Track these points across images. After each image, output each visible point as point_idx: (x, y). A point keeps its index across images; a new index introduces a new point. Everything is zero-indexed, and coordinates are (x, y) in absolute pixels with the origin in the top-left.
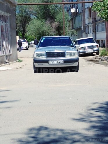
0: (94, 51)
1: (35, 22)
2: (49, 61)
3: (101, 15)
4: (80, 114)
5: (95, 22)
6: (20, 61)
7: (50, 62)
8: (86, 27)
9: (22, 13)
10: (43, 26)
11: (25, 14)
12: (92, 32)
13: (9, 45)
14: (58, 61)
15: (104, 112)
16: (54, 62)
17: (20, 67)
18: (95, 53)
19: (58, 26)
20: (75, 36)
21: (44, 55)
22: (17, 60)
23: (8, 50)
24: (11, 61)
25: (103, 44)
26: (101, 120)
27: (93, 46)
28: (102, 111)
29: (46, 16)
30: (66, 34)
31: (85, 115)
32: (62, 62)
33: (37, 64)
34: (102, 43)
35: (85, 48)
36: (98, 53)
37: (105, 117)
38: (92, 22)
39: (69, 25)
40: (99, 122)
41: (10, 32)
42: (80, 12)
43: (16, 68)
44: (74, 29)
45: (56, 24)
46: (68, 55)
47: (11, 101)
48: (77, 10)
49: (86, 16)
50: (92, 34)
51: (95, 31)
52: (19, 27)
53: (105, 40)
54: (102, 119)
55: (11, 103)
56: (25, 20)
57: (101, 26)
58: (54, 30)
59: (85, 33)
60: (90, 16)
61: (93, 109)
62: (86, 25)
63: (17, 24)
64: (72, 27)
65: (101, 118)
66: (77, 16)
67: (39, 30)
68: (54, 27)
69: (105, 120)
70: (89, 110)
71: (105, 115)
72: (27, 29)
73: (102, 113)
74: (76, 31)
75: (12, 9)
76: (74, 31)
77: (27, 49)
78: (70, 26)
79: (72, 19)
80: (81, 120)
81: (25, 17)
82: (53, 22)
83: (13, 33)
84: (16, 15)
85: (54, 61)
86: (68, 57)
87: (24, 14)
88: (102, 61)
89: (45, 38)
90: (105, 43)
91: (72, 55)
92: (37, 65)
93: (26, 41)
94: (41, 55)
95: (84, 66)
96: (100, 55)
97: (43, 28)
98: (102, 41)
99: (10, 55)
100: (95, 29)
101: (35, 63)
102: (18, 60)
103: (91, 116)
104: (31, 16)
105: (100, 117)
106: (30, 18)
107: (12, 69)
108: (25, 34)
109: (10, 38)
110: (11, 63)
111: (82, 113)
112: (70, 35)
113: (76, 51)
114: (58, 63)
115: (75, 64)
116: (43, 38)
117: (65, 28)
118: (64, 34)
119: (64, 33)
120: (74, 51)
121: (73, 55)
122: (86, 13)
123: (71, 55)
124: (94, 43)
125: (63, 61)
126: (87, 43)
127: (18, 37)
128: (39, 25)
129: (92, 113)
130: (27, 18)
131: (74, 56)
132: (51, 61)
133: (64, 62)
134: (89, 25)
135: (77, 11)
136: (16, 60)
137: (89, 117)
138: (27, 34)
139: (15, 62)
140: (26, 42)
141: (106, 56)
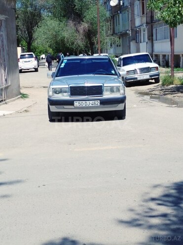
0: (151, 76)
1: (49, 23)
2: (75, 102)
3: (162, 17)
4: (132, 210)
5: (152, 23)
6: (24, 96)
7: (76, 104)
8: (136, 32)
9: (27, 7)
10: (62, 29)
11: (31, 9)
12: (146, 40)
13: (5, 70)
14: (91, 102)
15: (173, 205)
16: (84, 104)
17: (25, 109)
18: (152, 79)
19: (89, 30)
20: (117, 46)
21: (65, 92)
22: (19, 95)
23: (4, 80)
24: (9, 97)
25: (165, 62)
26: (168, 222)
27: (149, 67)
28: (169, 204)
29: (68, 13)
30: (102, 43)
31: (140, 212)
32: (98, 103)
33: (54, 107)
34: (163, 60)
35: (134, 71)
36: (157, 81)
37: (175, 216)
38: (146, 23)
39: (107, 27)
40: (163, 227)
41: (6, 48)
42: (125, 5)
43: (18, 112)
44: (117, 34)
45: (85, 26)
46: (107, 90)
47: (11, 183)
48: (121, 2)
49: (136, 12)
50: (147, 43)
51: (151, 38)
52: (21, 31)
53: (169, 55)
54: (169, 220)
55: (10, 187)
56: (32, 20)
57: (162, 30)
58: (82, 36)
59: (134, 41)
60: (143, 13)
61: (153, 199)
62: (135, 27)
63: (18, 26)
64: (112, 31)
65: (166, 218)
66: (121, 13)
67: (56, 36)
68: (81, 31)
69: (174, 223)
70: (146, 201)
71: (175, 213)
72: (35, 35)
73: (168, 208)
74: (119, 39)
75: (9, 7)
76: (117, 39)
77: (36, 70)
78: (109, 29)
79: (113, 17)
80: (133, 223)
81: (31, 15)
82: (79, 23)
83: (12, 49)
84: (16, 11)
85: (84, 102)
86: (107, 95)
87: (29, 9)
88: (165, 96)
89: (68, 60)
90: (170, 60)
91: (115, 90)
92: (54, 109)
93: (34, 56)
94: (61, 91)
95: (135, 106)
96: (160, 83)
97: (63, 34)
98: (164, 56)
99: (6, 88)
100: (152, 36)
101: (50, 106)
102: (21, 94)
103: (150, 214)
104: (42, 11)
105: (165, 215)
106: (40, 15)
107: (11, 114)
108: (33, 44)
109: (6, 57)
110: (9, 102)
111: (134, 208)
112: (109, 44)
113: (121, 85)
114: (91, 105)
115: (120, 107)
116: (64, 61)
117: (101, 32)
118: (99, 43)
119: (99, 41)
120: (118, 85)
121: (117, 91)
122: (137, 7)
123: (112, 90)
124: (151, 62)
125: (99, 101)
126: (138, 62)
127: (19, 49)
128: (57, 28)
129: (151, 207)
130: (34, 16)
131: (118, 93)
132: (78, 102)
133: (101, 103)
134: (142, 28)
135: (121, 4)
136: (17, 95)
137: (147, 216)
138: (35, 44)
139: (16, 99)
140: (33, 59)
141: (171, 86)
